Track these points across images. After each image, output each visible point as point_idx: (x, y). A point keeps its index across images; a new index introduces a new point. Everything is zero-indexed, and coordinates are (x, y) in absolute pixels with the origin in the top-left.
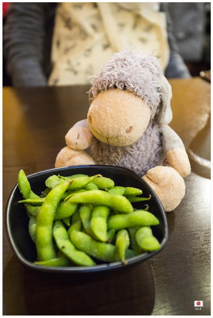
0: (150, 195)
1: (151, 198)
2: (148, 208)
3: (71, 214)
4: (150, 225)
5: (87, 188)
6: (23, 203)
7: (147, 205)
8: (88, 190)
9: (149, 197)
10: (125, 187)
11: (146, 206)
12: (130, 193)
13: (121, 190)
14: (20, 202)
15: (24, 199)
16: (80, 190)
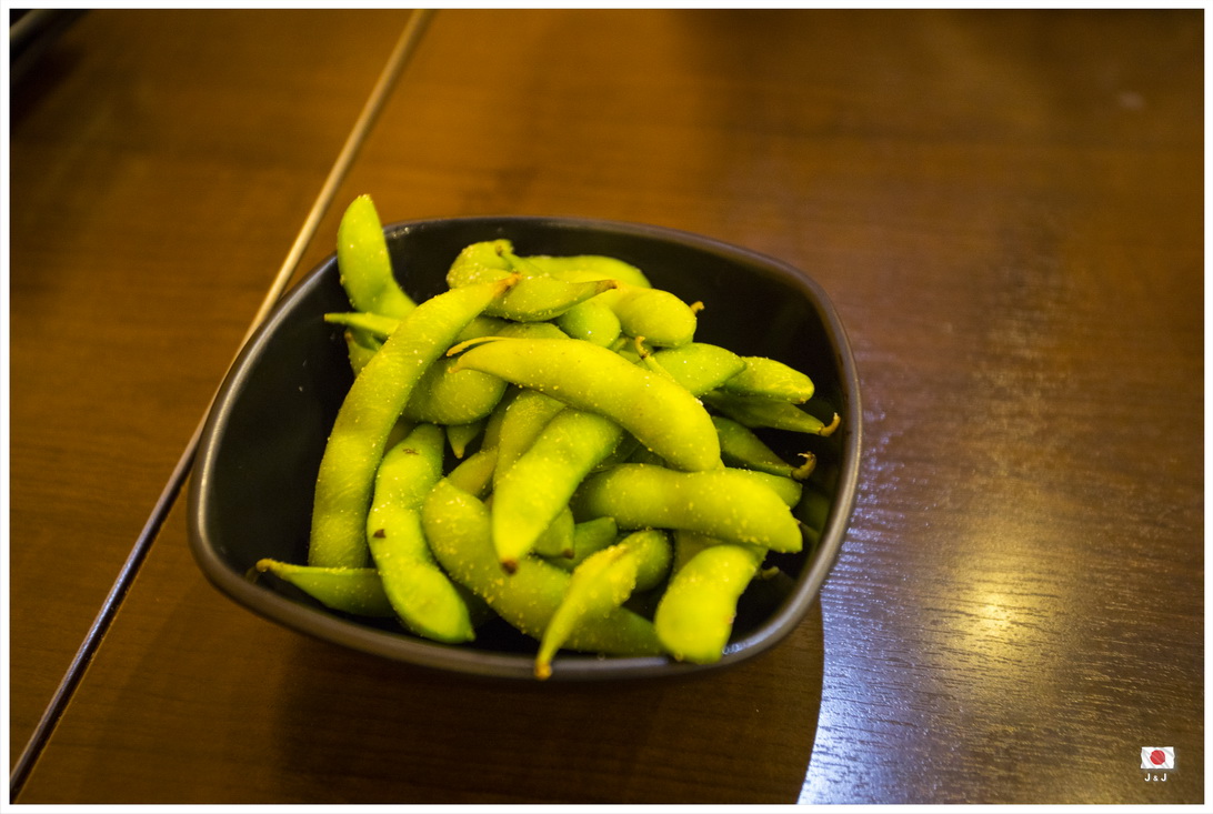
0: (836, 417)
1: (838, 429)
2: (806, 468)
3: (474, 414)
4: (770, 545)
5: (570, 326)
6: (342, 328)
7: (805, 456)
8: (572, 336)
9: (828, 422)
10: (740, 354)
11: (804, 461)
12: (759, 387)
13: (716, 364)
14: (331, 317)
15: (353, 310)
16: (534, 329)
